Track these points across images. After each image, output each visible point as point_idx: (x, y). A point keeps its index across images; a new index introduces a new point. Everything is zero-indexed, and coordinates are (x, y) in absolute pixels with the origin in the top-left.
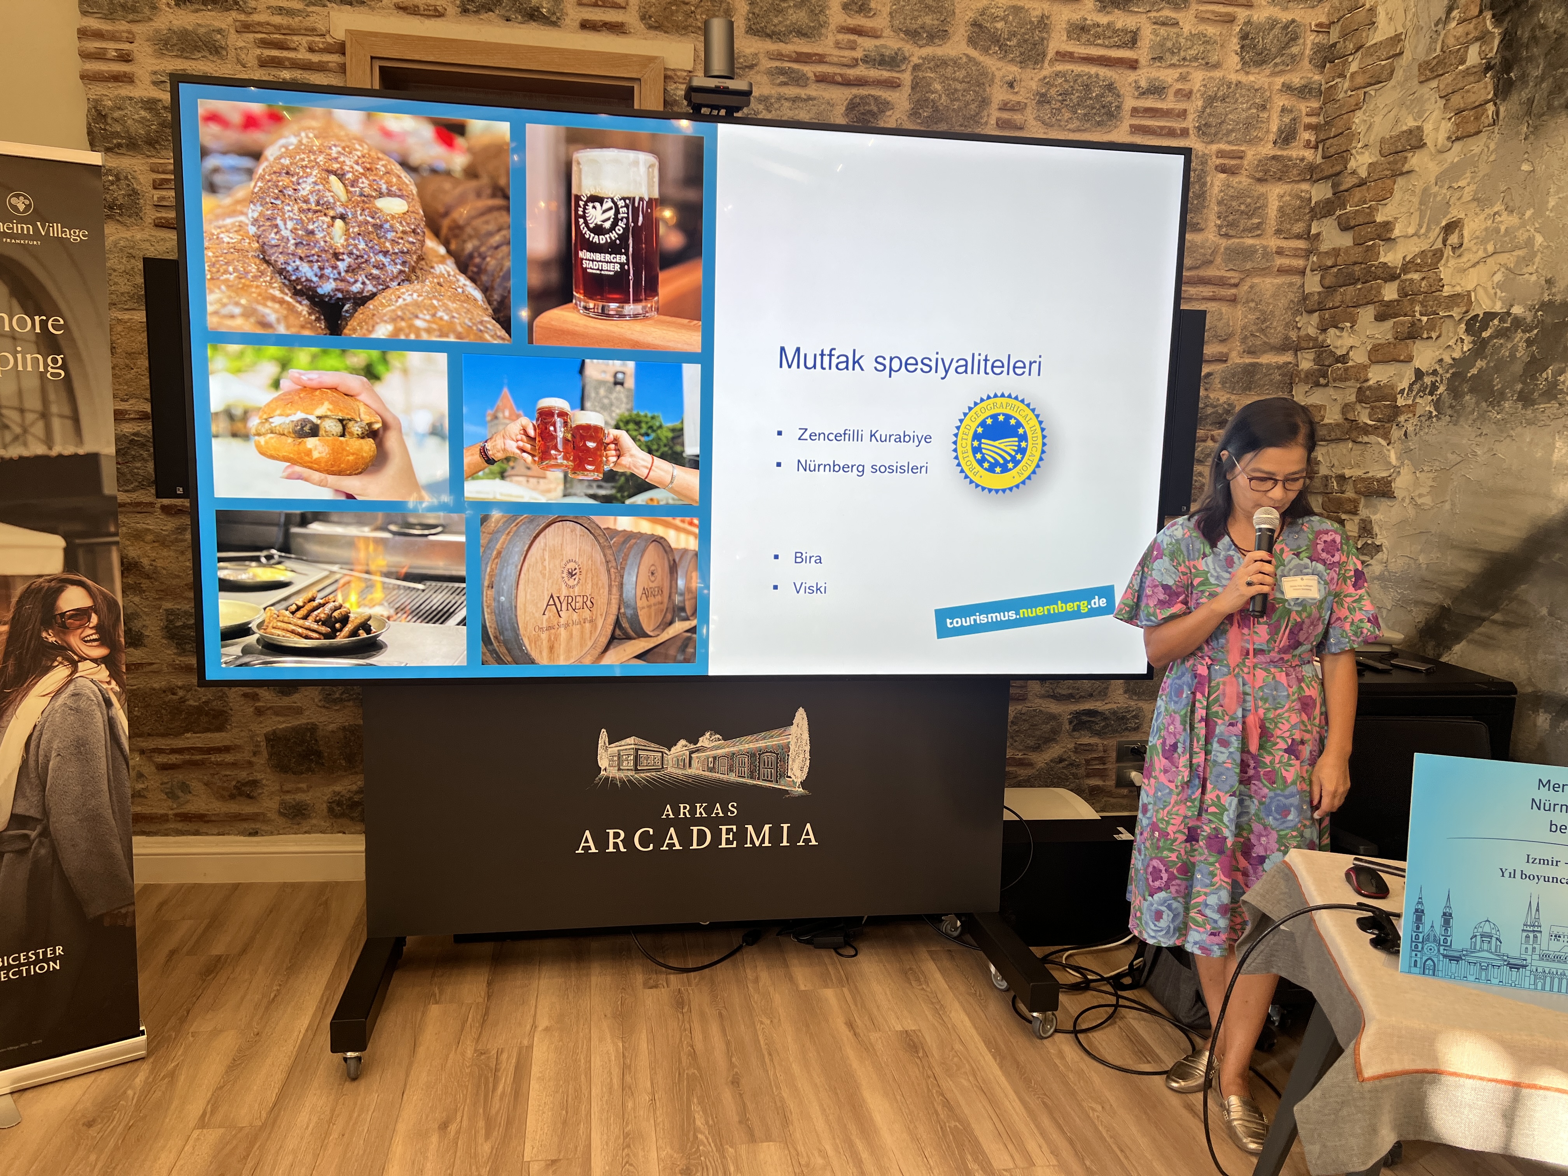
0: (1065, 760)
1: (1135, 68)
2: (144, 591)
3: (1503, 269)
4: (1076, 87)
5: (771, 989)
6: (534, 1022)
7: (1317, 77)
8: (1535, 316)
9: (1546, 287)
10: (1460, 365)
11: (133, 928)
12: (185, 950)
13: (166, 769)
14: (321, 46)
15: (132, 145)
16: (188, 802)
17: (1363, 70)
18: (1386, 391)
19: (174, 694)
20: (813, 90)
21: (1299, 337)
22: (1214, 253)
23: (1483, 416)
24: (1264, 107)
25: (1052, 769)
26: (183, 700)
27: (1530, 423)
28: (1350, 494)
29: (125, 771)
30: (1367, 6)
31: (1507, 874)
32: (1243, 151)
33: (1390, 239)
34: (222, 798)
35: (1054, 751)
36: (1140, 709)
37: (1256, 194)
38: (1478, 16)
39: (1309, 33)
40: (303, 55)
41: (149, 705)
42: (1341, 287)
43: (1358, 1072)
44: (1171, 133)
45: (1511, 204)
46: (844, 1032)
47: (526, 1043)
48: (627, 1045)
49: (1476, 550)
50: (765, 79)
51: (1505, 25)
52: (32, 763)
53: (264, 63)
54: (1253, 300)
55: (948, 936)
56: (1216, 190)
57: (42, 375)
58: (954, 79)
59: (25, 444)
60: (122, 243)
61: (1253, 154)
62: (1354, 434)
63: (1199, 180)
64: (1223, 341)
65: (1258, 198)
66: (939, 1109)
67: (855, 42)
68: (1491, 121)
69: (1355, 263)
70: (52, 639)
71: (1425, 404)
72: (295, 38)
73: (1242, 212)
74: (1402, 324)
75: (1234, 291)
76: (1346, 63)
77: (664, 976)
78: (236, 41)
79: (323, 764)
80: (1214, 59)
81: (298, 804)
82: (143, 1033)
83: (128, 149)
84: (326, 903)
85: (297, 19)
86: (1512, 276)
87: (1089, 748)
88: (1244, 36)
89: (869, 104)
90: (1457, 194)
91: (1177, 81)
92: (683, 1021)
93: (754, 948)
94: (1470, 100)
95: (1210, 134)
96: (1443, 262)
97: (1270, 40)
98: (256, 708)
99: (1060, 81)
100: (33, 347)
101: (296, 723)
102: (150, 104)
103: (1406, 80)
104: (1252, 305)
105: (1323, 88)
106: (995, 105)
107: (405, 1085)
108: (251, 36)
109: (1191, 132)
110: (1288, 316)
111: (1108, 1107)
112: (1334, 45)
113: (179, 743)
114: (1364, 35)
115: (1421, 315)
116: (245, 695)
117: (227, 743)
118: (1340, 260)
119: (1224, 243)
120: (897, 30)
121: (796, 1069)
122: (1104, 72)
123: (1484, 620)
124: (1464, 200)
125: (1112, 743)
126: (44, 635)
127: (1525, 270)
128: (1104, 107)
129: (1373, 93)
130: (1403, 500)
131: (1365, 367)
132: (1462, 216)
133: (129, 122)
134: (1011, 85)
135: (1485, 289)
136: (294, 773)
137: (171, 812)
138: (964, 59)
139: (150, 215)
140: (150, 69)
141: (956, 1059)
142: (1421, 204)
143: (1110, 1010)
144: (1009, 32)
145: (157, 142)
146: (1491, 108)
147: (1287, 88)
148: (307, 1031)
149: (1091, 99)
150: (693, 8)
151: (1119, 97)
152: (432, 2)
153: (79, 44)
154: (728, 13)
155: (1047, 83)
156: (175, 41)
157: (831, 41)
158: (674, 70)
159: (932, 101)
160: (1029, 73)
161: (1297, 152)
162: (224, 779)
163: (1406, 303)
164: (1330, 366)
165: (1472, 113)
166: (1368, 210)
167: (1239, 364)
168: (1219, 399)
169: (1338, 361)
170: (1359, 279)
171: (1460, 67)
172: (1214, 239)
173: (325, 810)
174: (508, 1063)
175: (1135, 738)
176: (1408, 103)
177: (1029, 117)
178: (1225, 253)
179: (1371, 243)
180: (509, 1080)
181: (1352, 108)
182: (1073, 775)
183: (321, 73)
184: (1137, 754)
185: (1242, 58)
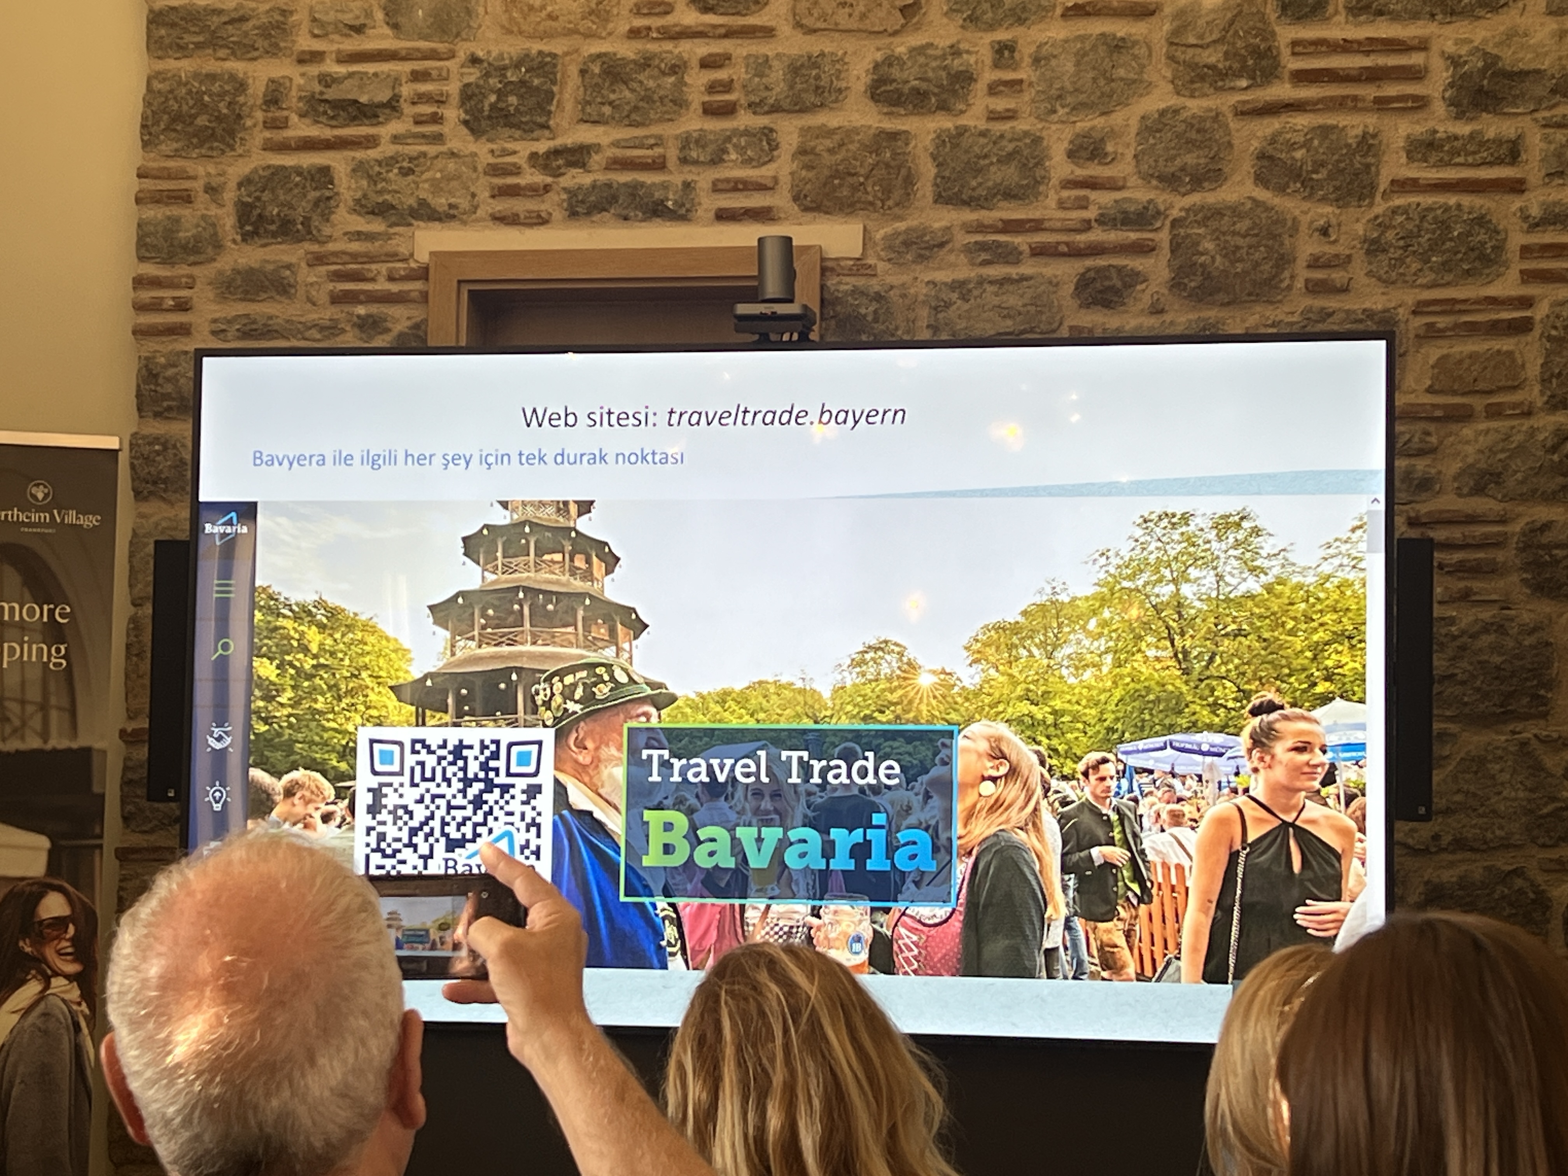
1: (1523, 191)
4: (1426, 225)
14: (402, 273)
20: (1027, 268)
40: (382, 285)
50: (962, 259)
53: (336, 299)
57: (45, 665)
58: (1234, 233)
59: (23, 738)
67: (1086, 198)
70: (28, 949)
72: (374, 267)
78: (307, 276)
83: (179, 413)
85: (377, 244)
89: (1110, 279)
99: (1400, 219)
100: (39, 636)
106: (1298, 263)
108: (323, 269)
120: (1146, 177)
122: (1466, 200)
128: (1472, 250)
133: (182, 380)
134: (1324, 232)
138: (1249, 205)
140: (210, 317)
144: (1314, 162)
149: (1451, 240)
150: (862, 179)
151: (1498, 233)
152: (536, 208)
153: (132, 294)
154: (909, 181)
155: (1379, 225)
156: (239, 282)
157: (1052, 200)
158: (837, 259)
159: (1201, 265)
160: (1352, 212)
177: (1357, 272)
183: (401, 306)
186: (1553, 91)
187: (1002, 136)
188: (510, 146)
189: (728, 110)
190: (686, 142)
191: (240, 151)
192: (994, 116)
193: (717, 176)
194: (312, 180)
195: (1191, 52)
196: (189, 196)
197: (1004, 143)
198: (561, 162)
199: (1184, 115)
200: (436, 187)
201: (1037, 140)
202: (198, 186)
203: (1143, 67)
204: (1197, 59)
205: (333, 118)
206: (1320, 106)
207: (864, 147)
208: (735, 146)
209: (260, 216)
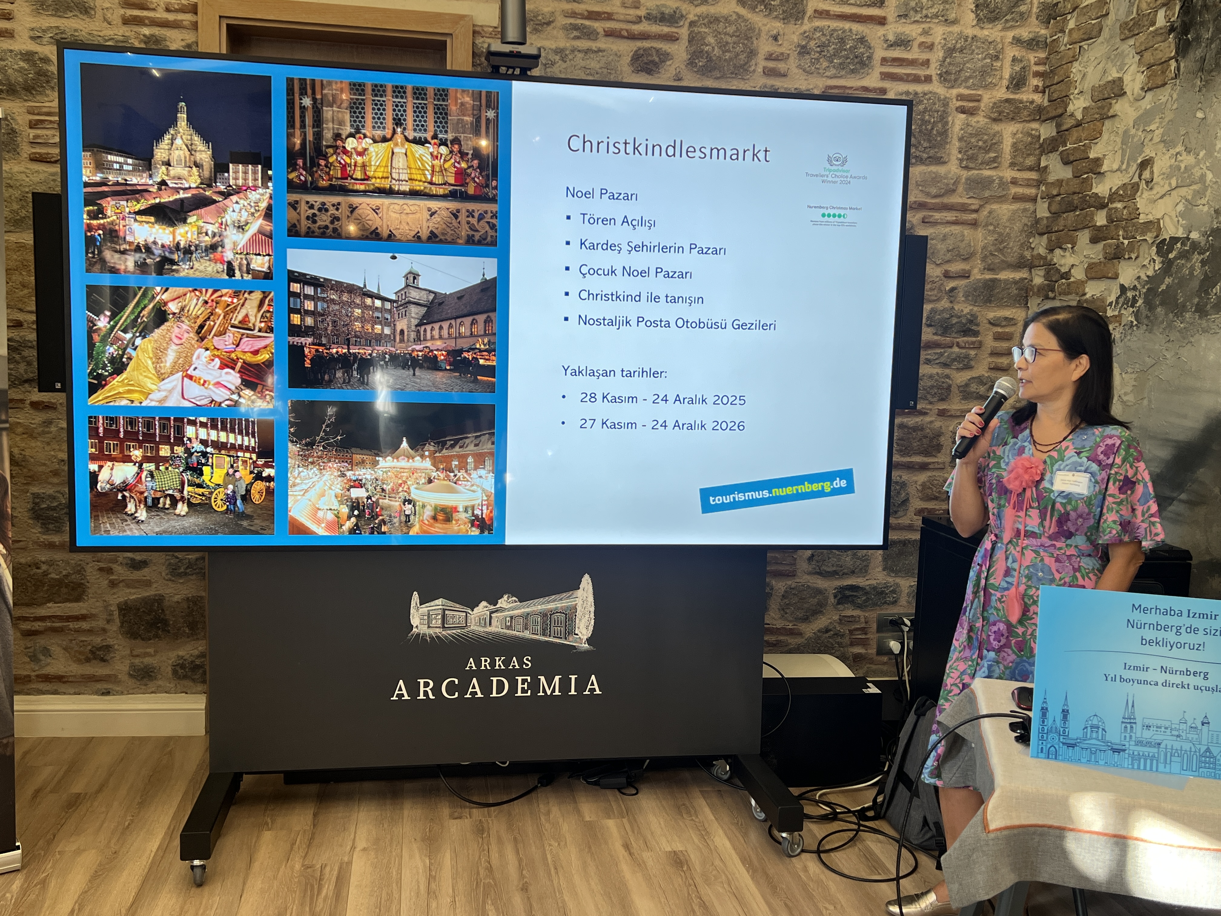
0: (831, 630)
1: (884, 24)
3: (1183, 201)
4: (833, 40)
5: (561, 820)
6: (353, 844)
7: (1043, 32)
8: (1208, 241)
9: (1215, 216)
10: (1153, 282)
11: (12, 757)
12: (48, 789)
13: (30, 635)
14: (176, 7)
15: (11, 91)
16: (48, 664)
17: (1078, 27)
18: (1099, 303)
19: (38, 568)
20: (602, 43)
21: (1032, 256)
22: (956, 183)
23: (1170, 326)
24: (997, 58)
25: (819, 638)
26: (46, 574)
27: (1205, 331)
31: (1109, 678)
32: (980, 95)
33: (1099, 173)
34: (79, 661)
35: (821, 622)
36: (898, 585)
37: (992, 132)
40: (161, 14)
42: (1064, 213)
43: (985, 825)
44: (916, 79)
45: (1188, 146)
46: (621, 852)
47: (346, 859)
48: (433, 861)
49: (1168, 440)
50: (561, 34)
54: (991, 224)
55: (719, 779)
56: (957, 128)
58: (726, 34)
61: (988, 98)
63: (941, 120)
64: (965, 260)
65: (994, 135)
66: (696, 908)
67: (638, 2)
68: (1174, 75)
69: (1074, 193)
73: (980, 148)
74: (1110, 246)
75: (974, 216)
76: (1065, 21)
77: (467, 810)
78: (103, 2)
79: (169, 632)
80: (952, 16)
81: (145, 667)
82: (18, 848)
83: (8, 95)
84: (170, 753)
86: (1190, 207)
87: (852, 620)
89: (652, 56)
90: (1149, 136)
91: (921, 35)
93: (548, 788)
94: (1160, 56)
95: (950, 81)
96: (1139, 194)
98: (110, 581)
99: (818, 35)
101: (146, 594)
102: (28, 56)
103: (1111, 37)
104: (991, 228)
105: (1048, 41)
106: (761, 56)
107: (243, 890)
109: (934, 78)
110: (1022, 238)
111: (839, 907)
112: (1056, 4)
113: (42, 612)
115: (1124, 238)
116: (101, 569)
117: (84, 612)
118: (1063, 190)
119: (965, 174)
121: (577, 879)
122: (856, 27)
123: (1173, 499)
124: (1154, 142)
125: (872, 615)
127: (1199, 202)
128: (857, 57)
129: (1086, 47)
131: (1083, 283)
132: (1154, 155)
133: (10, 71)
134: (775, 38)
135: (1170, 216)
136: (143, 639)
137: (33, 674)
138: (734, 17)
139: (26, 150)
140: (29, 26)
141: (714, 873)
142: (1123, 143)
143: (851, 834)
145: (33, 88)
146: (1173, 64)
147: (1017, 41)
149: (845, 50)
151: (870, 48)
155: (807, 37)
156: (50, 2)
157: (617, 1)
158: (481, 26)
159: (706, 52)
160: (791, 28)
161: (1026, 96)
162: (81, 644)
163: (1113, 228)
164: (1056, 282)
165: (1160, 67)
166: (1082, 148)
167: (981, 280)
168: (962, 311)
169: (1062, 278)
170: (1077, 207)
171: (1151, 29)
172: (956, 171)
173: (170, 672)
174: (330, 874)
175: (892, 611)
176: (1113, 57)
177: (792, 65)
178: (966, 183)
179: (1085, 176)
180: (332, 887)
181: (1071, 59)
182: (838, 643)
183: (176, 31)
184: (896, 624)
185: (977, 16)
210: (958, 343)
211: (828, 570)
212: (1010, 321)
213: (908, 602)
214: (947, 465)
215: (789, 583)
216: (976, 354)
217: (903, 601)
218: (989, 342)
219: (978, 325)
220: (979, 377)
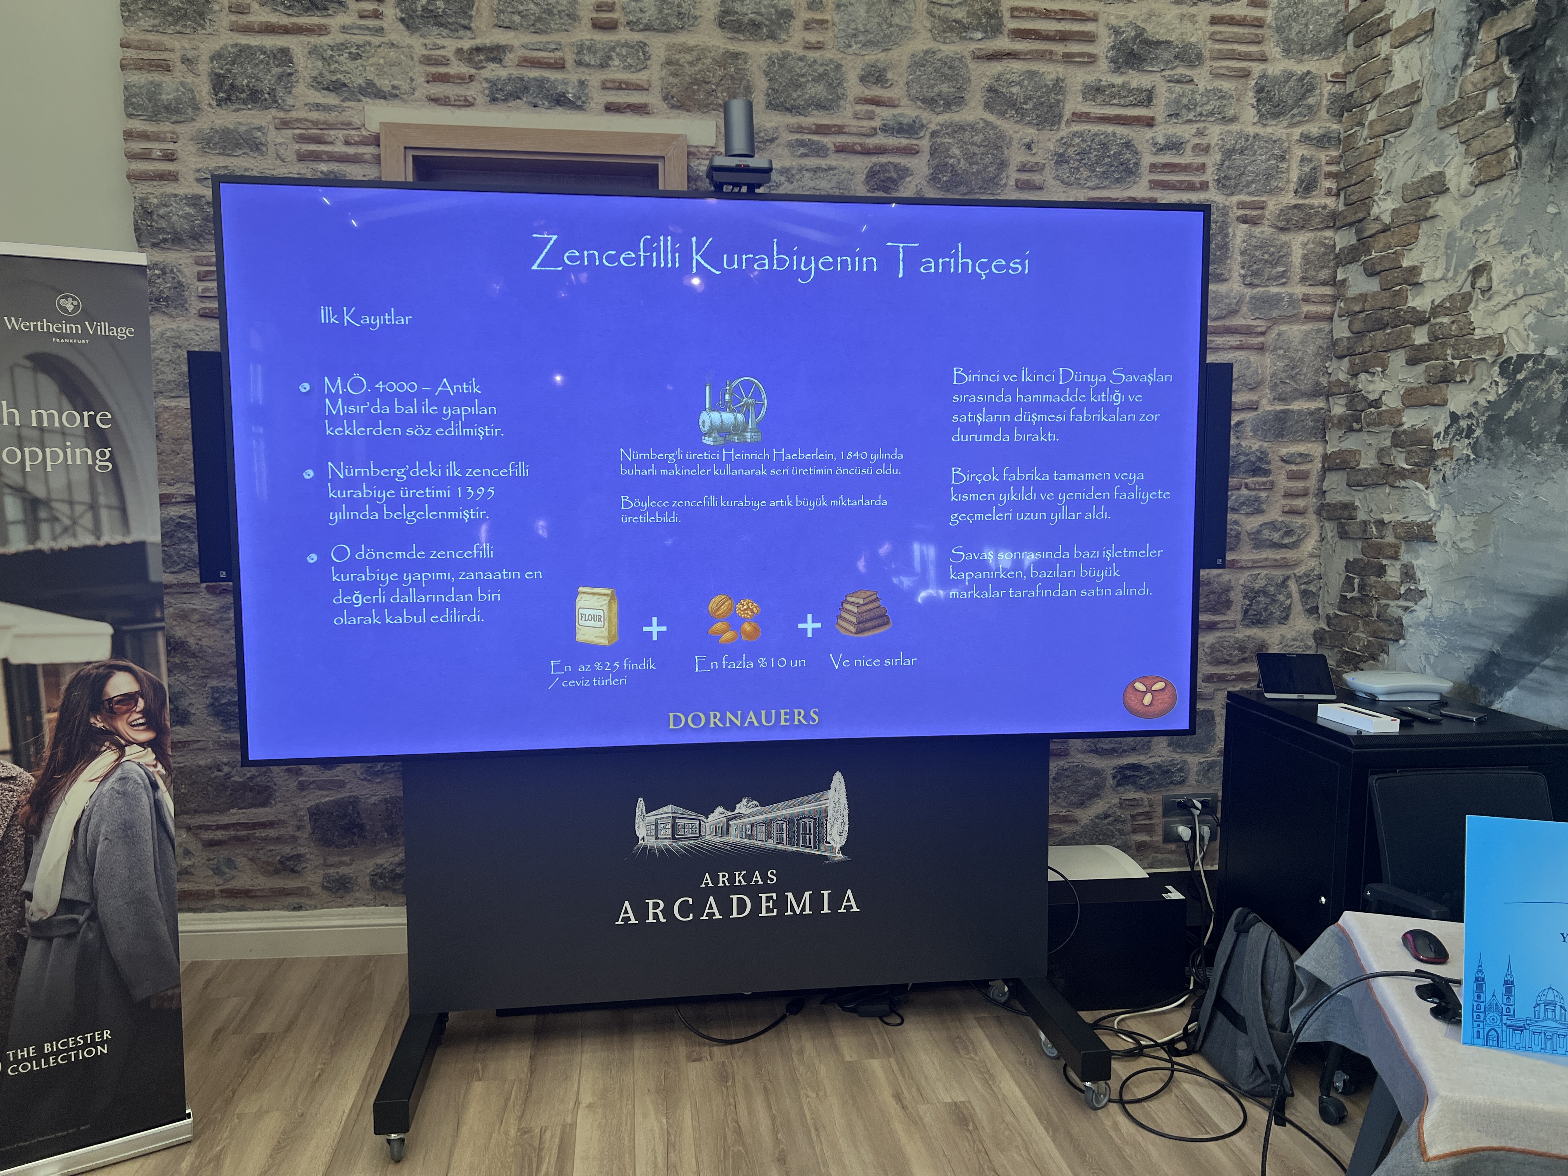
0: (1110, 816)
1: (1152, 126)
2: (191, 670)
3: (1534, 312)
4: (1093, 145)
5: (816, 1061)
6: (577, 1098)
7: (1335, 127)
10: (1496, 409)
11: (179, 1011)
12: (230, 1028)
13: (213, 846)
14: (357, 139)
15: (177, 240)
16: (234, 877)
17: (1381, 118)
18: (1422, 435)
19: (219, 770)
20: (833, 160)
21: (1329, 382)
22: (1240, 302)
23: (1522, 459)
24: (1283, 158)
25: (1097, 825)
26: (228, 776)
28: (1390, 539)
29: (171, 853)
30: (1383, 56)
32: (1264, 202)
33: (1417, 284)
34: (267, 873)
36: (1185, 762)
37: (1279, 243)
38: (1494, 62)
39: (1325, 84)
40: (339, 148)
41: (195, 782)
42: (1370, 332)
43: (1423, 1151)
44: (1191, 187)
45: (1538, 246)
46: (891, 1104)
47: (569, 1120)
48: (670, 1121)
49: (1523, 595)
50: (786, 152)
51: (1523, 70)
52: (80, 847)
54: (1281, 348)
55: (995, 1002)
56: (1238, 240)
57: (91, 468)
58: (973, 144)
59: (75, 536)
60: (168, 334)
61: (1273, 205)
62: (1391, 479)
63: (1221, 232)
64: (1252, 389)
65: (1282, 247)
67: (873, 112)
68: (1514, 165)
69: (1383, 308)
70: (100, 725)
71: (1462, 448)
72: (332, 132)
73: (1266, 261)
74: (1435, 367)
75: (1261, 339)
76: (1364, 112)
77: (707, 1048)
78: (274, 137)
79: (365, 837)
80: (1230, 113)
81: (341, 877)
82: (189, 1116)
83: (174, 244)
84: (370, 977)
85: (333, 114)
86: (1543, 317)
87: (1135, 803)
88: (1260, 90)
89: (889, 171)
90: (1483, 238)
91: (1194, 136)
92: (727, 1096)
93: (799, 1017)
94: (1492, 145)
95: (1230, 187)
96: (1472, 305)
97: (1285, 92)
98: (300, 782)
99: (1077, 140)
100: (82, 441)
101: (339, 796)
102: (194, 201)
103: (1425, 127)
104: (1281, 352)
105: (1342, 137)
106: (1013, 167)
107: (449, 1166)
108: (290, 132)
109: (1210, 185)
110: (1317, 363)
112: (1351, 94)
113: (225, 819)
114: (1381, 83)
115: (1453, 358)
116: (289, 774)
117: (271, 818)
118: (1367, 306)
119: (1249, 292)
120: (914, 99)
121: (843, 1144)
122: (1120, 130)
123: (1535, 665)
124: (1489, 244)
125: (1157, 797)
126: (92, 720)
127: (1557, 312)
128: (1122, 164)
129: (1392, 140)
130: (1445, 544)
131: (1399, 412)
132: (1489, 259)
133: (175, 218)
134: (1029, 147)
135: (1516, 330)
136: (337, 847)
137: (217, 888)
138: (982, 124)
139: (195, 306)
140: (193, 167)
141: (1007, 1133)
142: (1446, 248)
143: (1165, 1075)
144: (1025, 96)
145: (201, 236)
146: (1513, 153)
147: (1306, 138)
148: (351, 1110)
149: (1108, 156)
150: (714, 87)
151: (1137, 153)
152: (462, 93)
153: (125, 146)
154: (748, 90)
155: (1064, 144)
156: (217, 139)
157: (849, 112)
158: (697, 147)
159: (951, 165)
160: (1046, 134)
161: (1319, 200)
162: (269, 854)
163: (1437, 347)
164: (1362, 411)
165: (1494, 157)
166: (1393, 256)
167: (1270, 411)
168: (1250, 447)
169: (1370, 406)
170: (1387, 324)
171: (1479, 113)
172: (1239, 289)
173: (368, 883)
174: (552, 1142)
175: (1181, 792)
176: (1429, 149)
177: (1048, 177)
178: (1251, 303)
179: (1398, 288)
180: (553, 1161)
181: (1373, 155)
182: (1119, 830)
183: (357, 165)
184: (1183, 808)
185: (1259, 111)
186: (1176, 57)
187: (815, 61)
188: (440, 42)
189: (610, 26)
190: (580, 49)
191: (210, 30)
192: (809, 47)
193: (604, 77)
194: (275, 57)
195: (944, 9)
196: (168, 66)
197: (816, 67)
198: (482, 57)
199: (939, 56)
200: (381, 73)
201: (838, 67)
202: (174, 58)
203: (910, 17)
204: (948, 15)
205: (289, 8)
206: (1029, 57)
207: (715, 62)
208: (618, 54)
209: (232, 86)
210: (1246, 484)
211: (1106, 747)
212: (1305, 457)
213: (1198, 781)
214: (1238, 623)
215: (1061, 763)
216: (1268, 496)
217: (1192, 779)
218: (1282, 482)
219: (1269, 463)
220: (1272, 523)
